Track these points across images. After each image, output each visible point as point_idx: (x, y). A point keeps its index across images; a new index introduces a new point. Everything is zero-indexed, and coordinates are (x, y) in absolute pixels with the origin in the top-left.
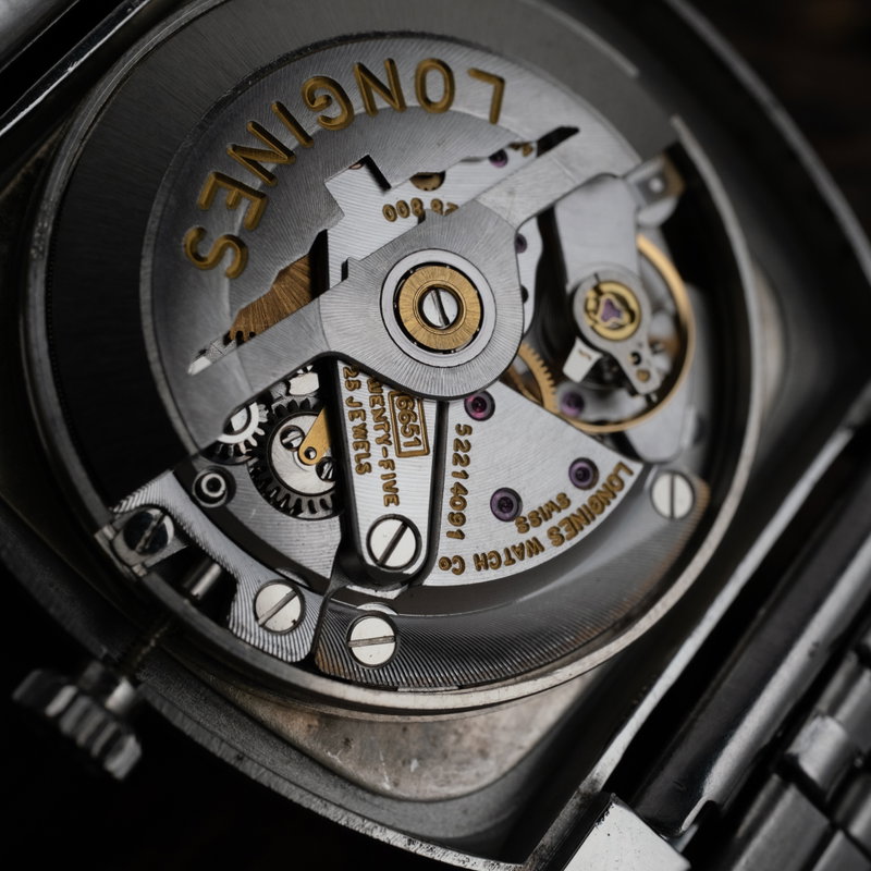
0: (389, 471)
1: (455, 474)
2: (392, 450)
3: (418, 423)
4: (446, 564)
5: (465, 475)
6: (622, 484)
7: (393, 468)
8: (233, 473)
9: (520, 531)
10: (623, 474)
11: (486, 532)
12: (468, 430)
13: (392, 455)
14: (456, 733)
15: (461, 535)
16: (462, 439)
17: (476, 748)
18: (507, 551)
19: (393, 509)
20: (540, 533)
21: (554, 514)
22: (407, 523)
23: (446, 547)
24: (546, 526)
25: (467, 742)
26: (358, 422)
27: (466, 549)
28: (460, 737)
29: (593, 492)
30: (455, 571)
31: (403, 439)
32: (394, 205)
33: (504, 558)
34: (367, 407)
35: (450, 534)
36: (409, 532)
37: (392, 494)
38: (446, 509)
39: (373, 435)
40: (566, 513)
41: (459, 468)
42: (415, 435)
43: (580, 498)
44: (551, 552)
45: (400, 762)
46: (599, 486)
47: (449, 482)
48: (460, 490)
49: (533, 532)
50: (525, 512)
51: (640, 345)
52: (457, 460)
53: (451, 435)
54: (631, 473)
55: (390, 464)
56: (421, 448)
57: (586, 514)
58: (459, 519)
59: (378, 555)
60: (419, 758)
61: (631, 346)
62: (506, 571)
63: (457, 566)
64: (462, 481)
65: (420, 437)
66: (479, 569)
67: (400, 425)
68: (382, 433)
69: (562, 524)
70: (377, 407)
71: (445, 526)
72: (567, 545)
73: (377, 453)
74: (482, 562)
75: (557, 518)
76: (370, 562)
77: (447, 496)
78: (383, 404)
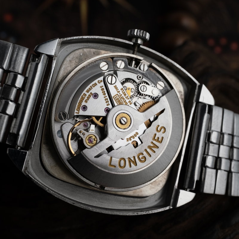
0: (118, 91)
1: (106, 96)
2: (119, 94)
3: (117, 101)
4: (101, 81)
5: (105, 97)
6: (77, 110)
7: (117, 92)
8: (138, 80)
9: (91, 93)
10: (77, 112)
11: (97, 89)
12: (108, 105)
13: (118, 94)
14: (77, 62)
15: (101, 87)
16: (108, 103)
17: (72, 61)
18: (92, 88)
19: (114, 85)
20: (88, 94)
21: (87, 99)
22: (111, 84)
23: (102, 84)
24: (87, 96)
25: (74, 62)
26: (126, 96)
27: (99, 85)
28: (76, 62)
29: (81, 106)
30: (99, 81)
31: (118, 97)
32: (137, 135)
33: (92, 87)
34: (126, 99)
35: (103, 86)
36: (110, 83)
37: (116, 87)
38: (105, 90)
39: (123, 95)
40: (85, 100)
41: (106, 98)
43: (84, 103)
44: (85, 92)
45: (84, 53)
46: (81, 107)
47: (107, 95)
48: (105, 94)
49: (89, 93)
50: (92, 96)
51: (84, 137)
52: (107, 99)
53: (110, 103)
54: (76, 113)
56: (115, 97)
57: (81, 101)
58: (103, 89)
59: (113, 77)
60: (81, 56)
61: (86, 136)
62: (91, 85)
63: (99, 82)
64: (105, 96)
65: (116, 99)
66: (96, 83)
67: (119, 99)
68: (122, 96)
69: (85, 97)
70: (124, 100)
71: (104, 87)
72: (82, 94)
73: (121, 93)
74: (96, 84)
75: (86, 98)
76: (114, 75)
77: (106, 92)
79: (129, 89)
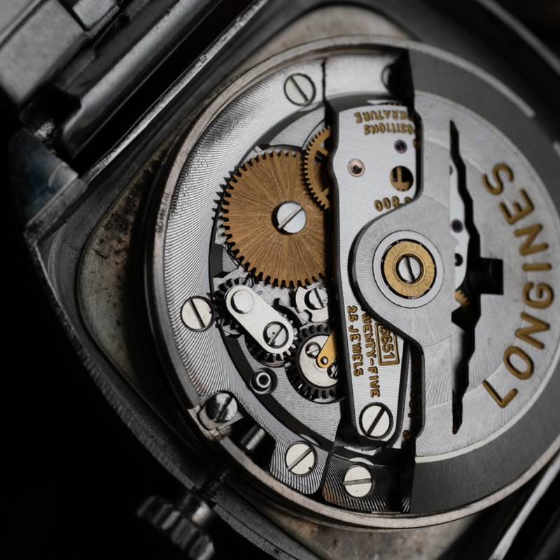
0: (374, 374)
2: (376, 360)
3: (393, 343)
4: (407, 434)
7: (377, 373)
8: (276, 373)
13: (376, 364)
14: (402, 537)
17: (415, 547)
19: (376, 399)
22: (384, 408)
23: (408, 424)
25: (409, 543)
26: (356, 342)
28: (405, 540)
31: (383, 354)
32: (381, 200)
34: (361, 332)
35: (410, 415)
36: (385, 414)
37: (376, 390)
38: (408, 399)
39: (365, 351)
42: (391, 351)
45: (367, 556)
47: (410, 382)
55: (375, 370)
56: (394, 359)
59: (366, 429)
60: (380, 553)
65: (394, 352)
67: (382, 344)
68: (370, 349)
70: (368, 332)
71: (407, 409)
73: (367, 363)
76: (361, 433)
77: (409, 390)
78: (372, 330)
79: (325, 361)
